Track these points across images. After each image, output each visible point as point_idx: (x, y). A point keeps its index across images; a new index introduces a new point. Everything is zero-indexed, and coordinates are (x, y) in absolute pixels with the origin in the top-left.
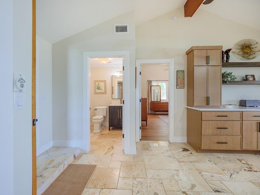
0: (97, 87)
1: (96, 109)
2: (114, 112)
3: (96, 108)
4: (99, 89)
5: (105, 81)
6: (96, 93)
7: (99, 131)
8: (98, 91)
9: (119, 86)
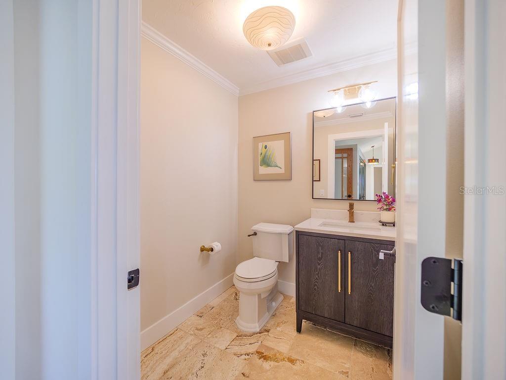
0: (260, 158)
1: (255, 234)
2: (320, 259)
3: (256, 227)
4: (268, 165)
5: (286, 136)
6: (258, 179)
7: (257, 325)
8: (263, 170)
9: (341, 160)
